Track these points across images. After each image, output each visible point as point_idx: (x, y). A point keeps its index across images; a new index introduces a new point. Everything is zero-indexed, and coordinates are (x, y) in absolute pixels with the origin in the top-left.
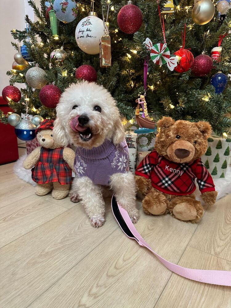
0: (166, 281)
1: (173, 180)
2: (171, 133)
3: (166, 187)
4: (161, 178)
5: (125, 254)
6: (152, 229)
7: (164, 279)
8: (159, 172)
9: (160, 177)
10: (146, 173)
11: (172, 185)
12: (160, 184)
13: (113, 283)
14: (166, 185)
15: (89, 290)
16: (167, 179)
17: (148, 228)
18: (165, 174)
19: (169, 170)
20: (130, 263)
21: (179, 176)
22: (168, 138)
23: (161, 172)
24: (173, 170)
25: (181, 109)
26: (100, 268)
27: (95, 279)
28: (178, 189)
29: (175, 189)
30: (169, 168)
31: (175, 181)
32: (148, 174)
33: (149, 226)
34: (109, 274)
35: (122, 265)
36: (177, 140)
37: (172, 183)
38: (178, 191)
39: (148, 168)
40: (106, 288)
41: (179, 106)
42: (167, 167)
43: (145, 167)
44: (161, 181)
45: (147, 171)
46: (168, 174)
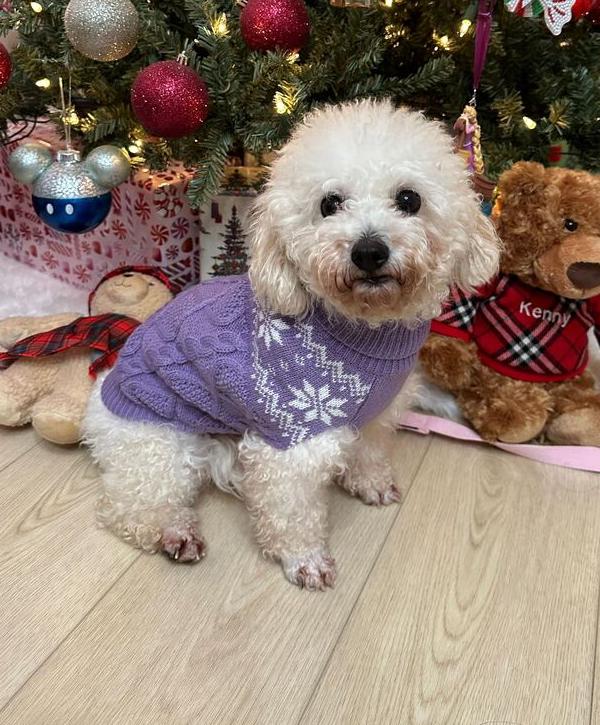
0: (590, 652)
1: (543, 342)
2: (546, 213)
3: (524, 364)
4: (509, 339)
5: (456, 585)
6: (499, 493)
7: (584, 648)
8: (501, 321)
9: (506, 335)
10: (464, 327)
11: (542, 357)
12: (505, 356)
13: (460, 686)
14: (525, 357)
15: (405, 717)
16: (526, 341)
17: (486, 491)
18: (521, 327)
19: (531, 313)
20: (480, 612)
21: (560, 330)
22: (541, 230)
23: (509, 322)
24: (542, 315)
25: (556, 129)
26: (408, 644)
27: (409, 681)
28: (557, 365)
29: (550, 366)
30: (531, 309)
31: (548, 344)
32: (470, 329)
33: (485, 482)
34: (440, 659)
35: (461, 623)
36: (569, 235)
37: (542, 350)
38: (556, 371)
39: (469, 312)
40: (450, 705)
41: (550, 123)
42: (523, 306)
43: (462, 309)
44: (509, 347)
45: (466, 319)
46: (528, 326)
